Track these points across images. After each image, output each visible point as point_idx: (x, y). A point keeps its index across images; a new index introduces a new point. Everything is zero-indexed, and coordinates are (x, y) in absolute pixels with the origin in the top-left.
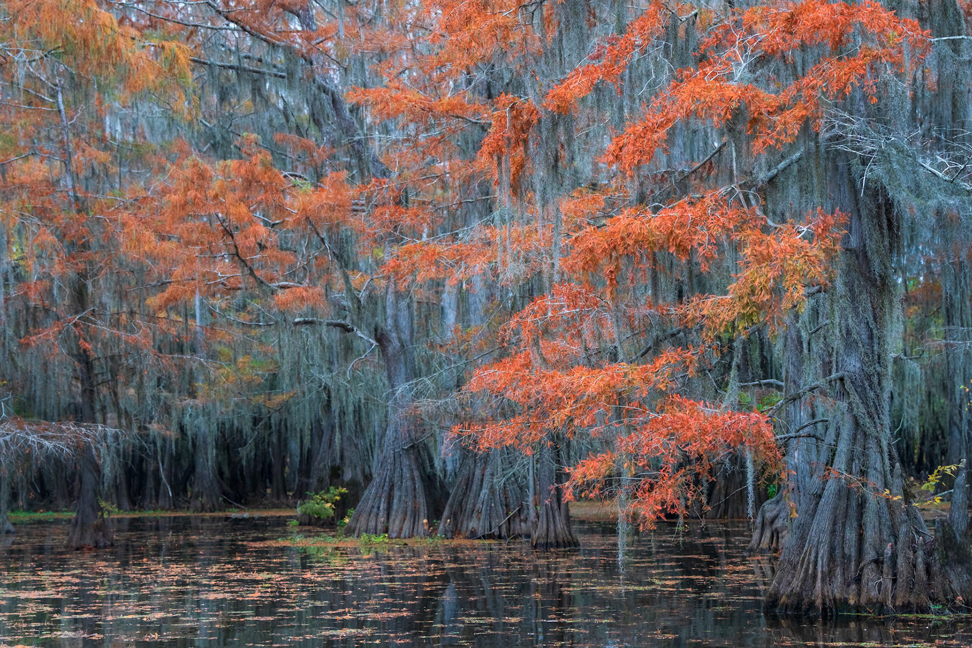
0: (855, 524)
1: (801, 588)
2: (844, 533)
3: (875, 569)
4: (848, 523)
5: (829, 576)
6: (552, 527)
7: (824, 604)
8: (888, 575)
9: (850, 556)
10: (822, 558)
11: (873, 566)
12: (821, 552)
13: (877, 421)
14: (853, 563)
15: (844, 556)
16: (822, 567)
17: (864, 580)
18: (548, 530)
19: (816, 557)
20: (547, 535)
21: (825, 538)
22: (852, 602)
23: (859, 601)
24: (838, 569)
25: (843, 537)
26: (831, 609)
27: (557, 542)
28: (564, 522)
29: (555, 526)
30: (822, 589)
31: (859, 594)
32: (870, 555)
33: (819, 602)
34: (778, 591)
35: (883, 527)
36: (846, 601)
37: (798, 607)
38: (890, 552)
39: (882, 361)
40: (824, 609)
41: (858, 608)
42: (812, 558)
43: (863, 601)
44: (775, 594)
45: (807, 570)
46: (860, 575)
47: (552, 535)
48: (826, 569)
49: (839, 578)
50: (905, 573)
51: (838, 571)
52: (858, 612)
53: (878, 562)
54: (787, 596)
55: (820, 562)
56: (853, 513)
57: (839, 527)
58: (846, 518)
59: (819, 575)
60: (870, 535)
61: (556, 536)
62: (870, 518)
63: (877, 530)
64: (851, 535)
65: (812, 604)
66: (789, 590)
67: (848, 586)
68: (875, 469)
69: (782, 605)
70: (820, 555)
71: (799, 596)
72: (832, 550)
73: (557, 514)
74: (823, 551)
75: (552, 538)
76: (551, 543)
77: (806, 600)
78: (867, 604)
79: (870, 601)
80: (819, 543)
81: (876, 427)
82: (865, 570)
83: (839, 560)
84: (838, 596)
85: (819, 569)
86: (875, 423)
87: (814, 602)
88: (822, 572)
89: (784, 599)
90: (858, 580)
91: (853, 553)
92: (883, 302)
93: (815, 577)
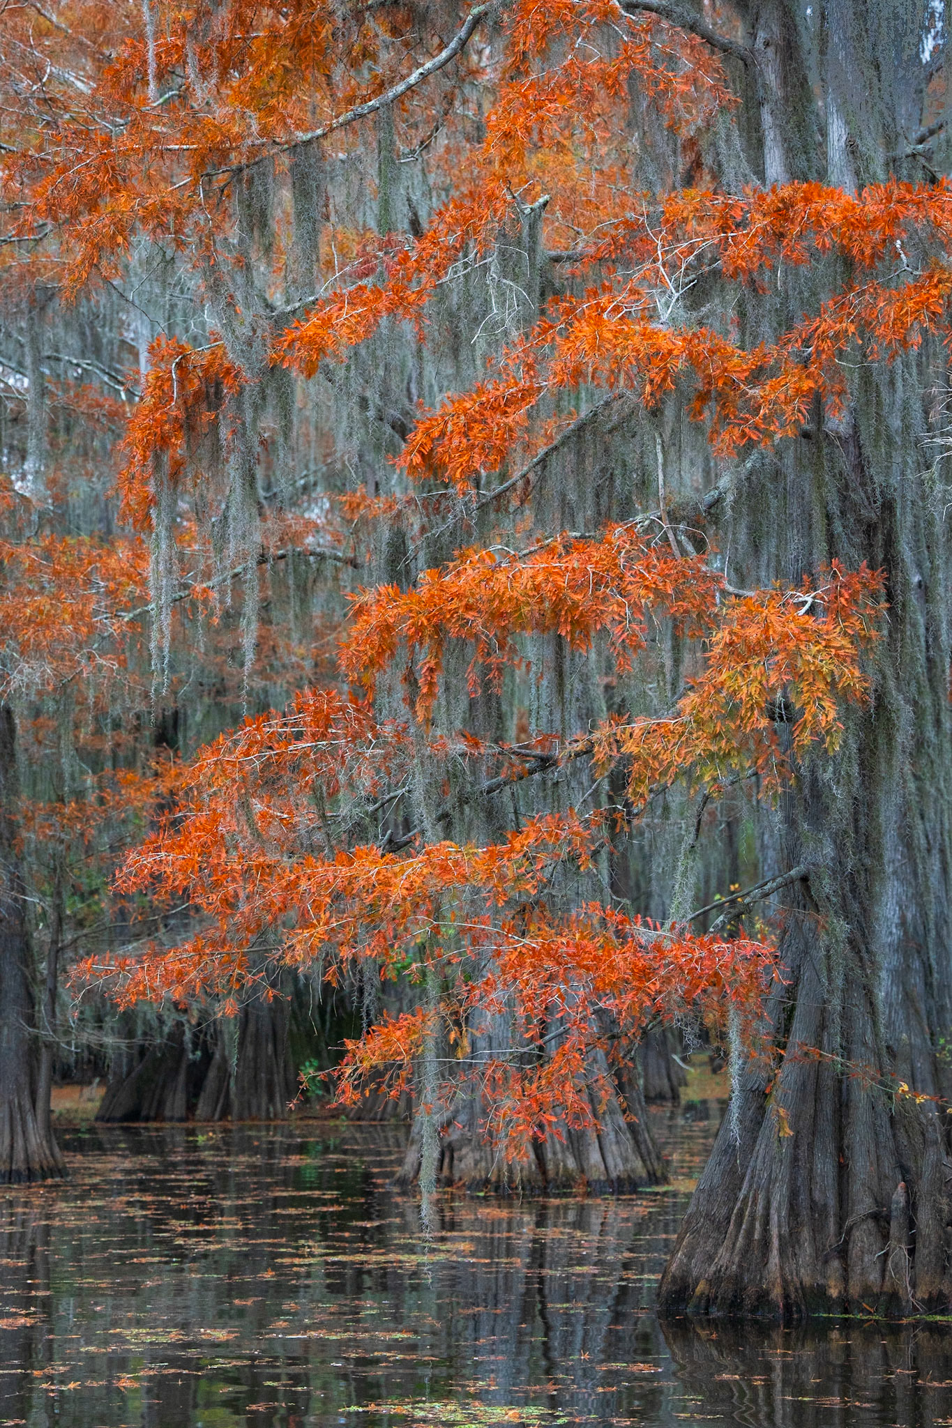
0: (831, 1147)
1: (740, 1266)
2: (811, 1163)
3: (874, 1230)
4: (818, 1144)
5: (790, 1243)
6: (20, 1143)
7: (786, 1296)
8: (899, 1241)
9: (825, 1205)
10: (779, 1211)
11: (871, 1224)
12: (776, 1199)
13: (866, 956)
14: (832, 1220)
15: (813, 1206)
16: (780, 1226)
17: (855, 1252)
18: (12, 1147)
19: (767, 1208)
20: (11, 1157)
21: (782, 1172)
22: (834, 1292)
23: (846, 1290)
24: (805, 1229)
25: (811, 1170)
26: (798, 1306)
27: (29, 1169)
28: (42, 1132)
29: (26, 1140)
30: (782, 1269)
31: (845, 1279)
32: (863, 1204)
33: (776, 1293)
34: (689, 1272)
35: (882, 1152)
36: (821, 1291)
37: (735, 1303)
38: (902, 1200)
39: (872, 847)
40: (788, 1307)
41: (845, 1304)
42: (760, 1208)
43: (855, 1290)
44: (683, 1278)
45: (750, 1233)
46: (846, 1242)
47: (20, 1155)
48: (785, 1230)
49: (807, 1248)
50: (933, 1238)
51: (806, 1234)
52: (846, 1311)
53: (880, 1219)
54: (709, 1281)
55: (774, 1218)
56: (827, 1127)
57: (803, 1152)
58: (814, 1134)
59: (775, 1242)
60: (862, 1166)
61: (27, 1160)
62: (860, 1135)
63: (873, 1157)
64: (824, 1167)
65: (763, 1296)
66: (713, 1269)
67: (826, 1262)
68: (865, 1044)
69: (700, 1298)
70: (775, 1204)
71: (737, 1279)
72: (794, 1194)
73: (29, 1118)
74: (779, 1196)
75: (19, 1164)
76: (18, 1173)
77: (751, 1290)
78: (862, 1297)
79: (867, 1291)
80: (770, 1180)
81: (863, 968)
82: (856, 1234)
83: (805, 1213)
84: (807, 1280)
85: (774, 1232)
86: (861, 959)
87: (767, 1293)
88: (780, 1237)
89: (701, 1287)
90: (843, 1253)
91: (832, 1202)
92: (875, 740)
93: (766, 1243)
